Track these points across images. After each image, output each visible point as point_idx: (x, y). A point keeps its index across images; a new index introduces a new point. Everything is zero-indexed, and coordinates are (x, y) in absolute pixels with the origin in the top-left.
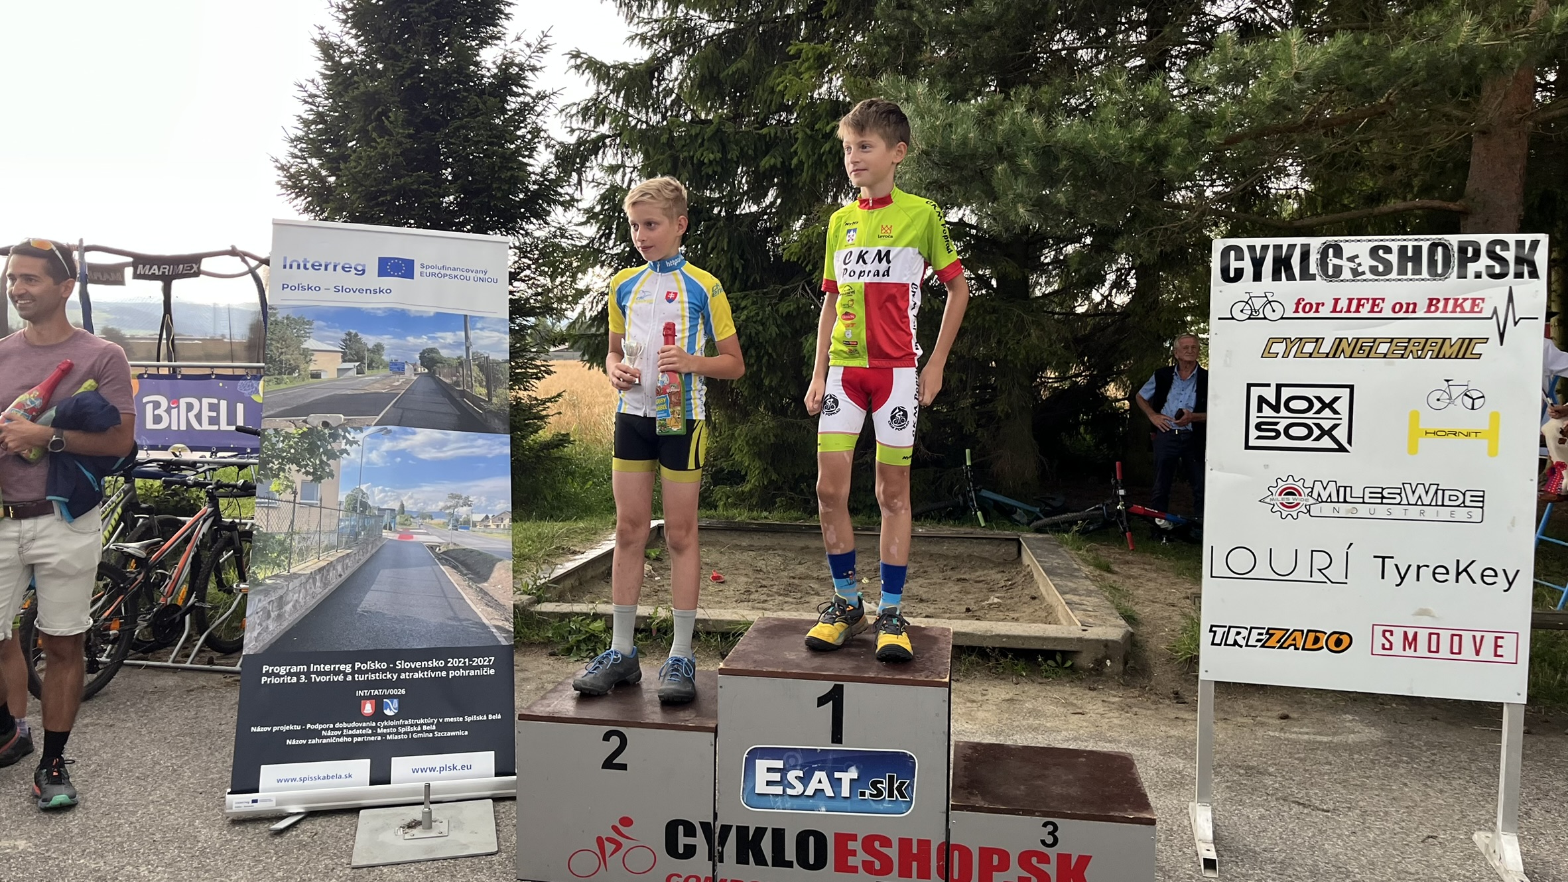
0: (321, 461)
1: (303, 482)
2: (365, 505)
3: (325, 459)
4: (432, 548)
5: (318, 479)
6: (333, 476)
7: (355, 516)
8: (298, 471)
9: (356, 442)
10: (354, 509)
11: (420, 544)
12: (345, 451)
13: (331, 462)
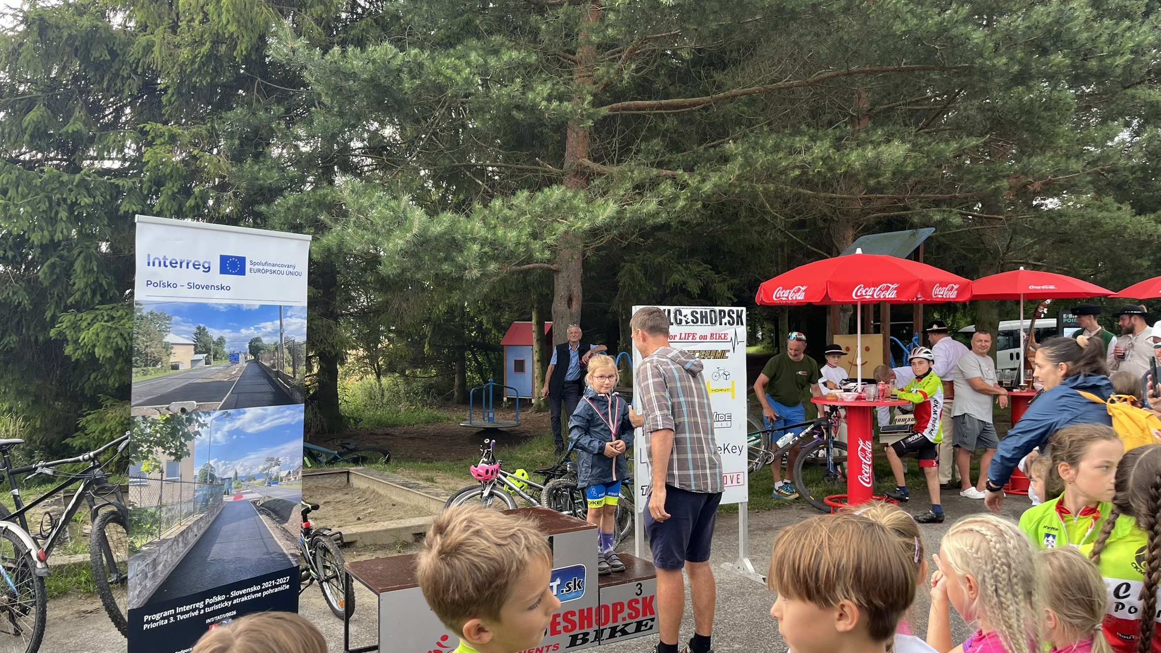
0: (181, 443)
1: (168, 463)
2: (212, 477)
3: (183, 440)
4: (254, 503)
6: (189, 454)
7: (206, 487)
8: (164, 452)
9: (206, 425)
10: (206, 480)
11: (247, 501)
12: (198, 433)
13: (187, 443)
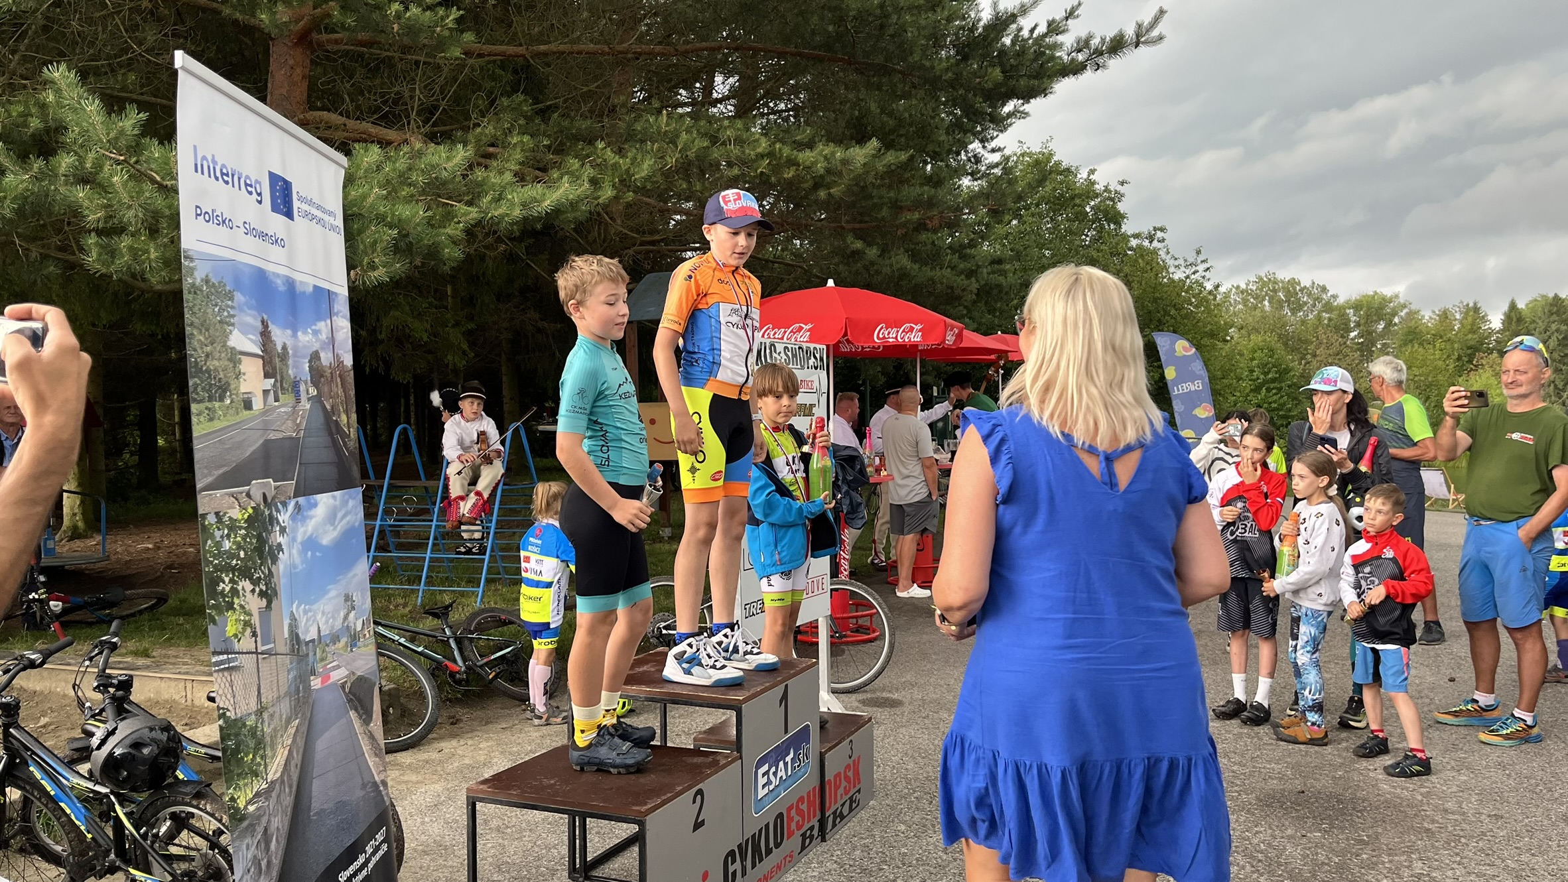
0: (269, 570)
1: (260, 614)
2: (298, 640)
3: (270, 563)
4: (343, 687)
5: (269, 603)
6: (279, 594)
7: (293, 662)
8: (253, 591)
9: (285, 530)
12: (280, 547)
13: (276, 568)
